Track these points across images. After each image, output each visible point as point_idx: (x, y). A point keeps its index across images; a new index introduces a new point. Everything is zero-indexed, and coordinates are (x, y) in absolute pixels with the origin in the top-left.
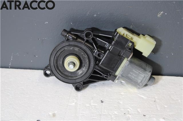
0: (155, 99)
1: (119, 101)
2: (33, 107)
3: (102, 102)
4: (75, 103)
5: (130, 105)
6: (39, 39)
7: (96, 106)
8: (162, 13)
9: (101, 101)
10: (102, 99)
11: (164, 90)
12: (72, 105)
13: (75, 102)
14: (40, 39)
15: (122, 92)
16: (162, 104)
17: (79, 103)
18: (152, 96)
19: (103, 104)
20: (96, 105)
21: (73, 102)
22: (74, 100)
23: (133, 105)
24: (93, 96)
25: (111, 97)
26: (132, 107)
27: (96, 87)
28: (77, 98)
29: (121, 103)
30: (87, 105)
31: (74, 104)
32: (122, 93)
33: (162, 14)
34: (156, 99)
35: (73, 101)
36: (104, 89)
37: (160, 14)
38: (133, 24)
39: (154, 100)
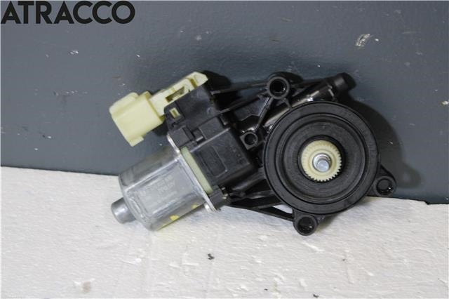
0: (343, 255)
1: (255, 257)
2: (36, 265)
3: (211, 258)
4: (142, 258)
5: (280, 267)
6: (55, 94)
7: (194, 267)
8: (367, 36)
9: (209, 255)
10: (210, 251)
11: (369, 233)
12: (133, 262)
13: (142, 256)
14: (57, 94)
15: (262, 234)
16: (363, 268)
17: (153, 259)
18: (339, 248)
19: (213, 262)
20: (196, 264)
21: (138, 257)
22: (140, 250)
23: (288, 268)
24: (189, 242)
25: (235, 245)
26: (286, 272)
27: (197, 220)
28: (148, 245)
29: (260, 262)
30: (173, 265)
31: (139, 260)
32: (262, 238)
33: (368, 40)
34: (348, 255)
35: (139, 252)
36: (217, 224)
37: (363, 40)
38: (293, 63)
39: (343, 257)
